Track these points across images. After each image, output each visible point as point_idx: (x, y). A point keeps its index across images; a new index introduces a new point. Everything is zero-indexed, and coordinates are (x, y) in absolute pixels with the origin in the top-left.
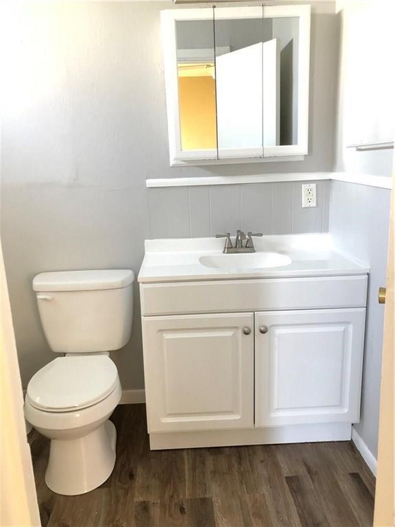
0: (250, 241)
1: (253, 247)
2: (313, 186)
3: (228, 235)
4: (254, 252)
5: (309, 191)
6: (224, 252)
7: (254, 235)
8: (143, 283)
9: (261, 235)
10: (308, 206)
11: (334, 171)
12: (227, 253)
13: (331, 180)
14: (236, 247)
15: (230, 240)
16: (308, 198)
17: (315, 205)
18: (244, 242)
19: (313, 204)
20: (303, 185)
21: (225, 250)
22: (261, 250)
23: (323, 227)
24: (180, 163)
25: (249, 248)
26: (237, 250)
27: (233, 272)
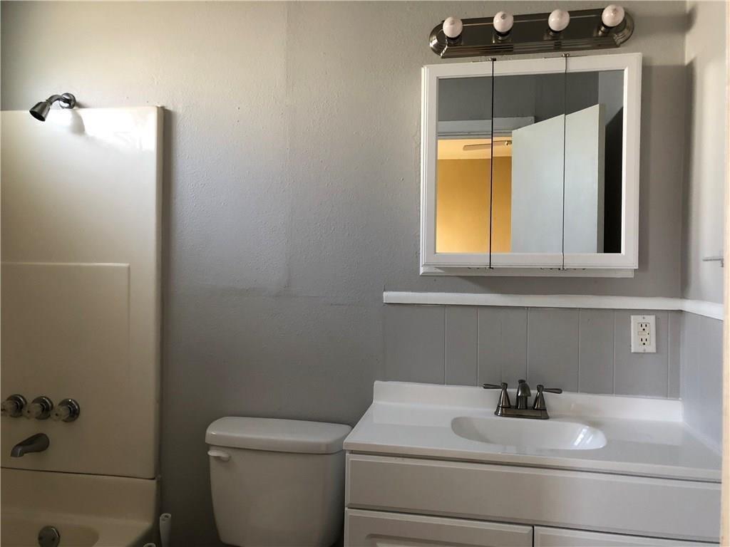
0: (540, 399)
1: (545, 410)
2: (651, 319)
3: (505, 386)
4: (547, 418)
5: (644, 327)
6: (496, 413)
7: (548, 390)
8: (352, 452)
9: (559, 391)
10: (641, 351)
11: (688, 299)
12: (502, 415)
13: (682, 311)
14: (517, 407)
15: (506, 394)
16: (641, 338)
17: (654, 351)
18: (531, 401)
19: (651, 348)
20: (632, 317)
21: (498, 410)
22: (559, 417)
23: (669, 390)
24: (434, 270)
25: (539, 411)
26: (518, 412)
27: (510, 453)
